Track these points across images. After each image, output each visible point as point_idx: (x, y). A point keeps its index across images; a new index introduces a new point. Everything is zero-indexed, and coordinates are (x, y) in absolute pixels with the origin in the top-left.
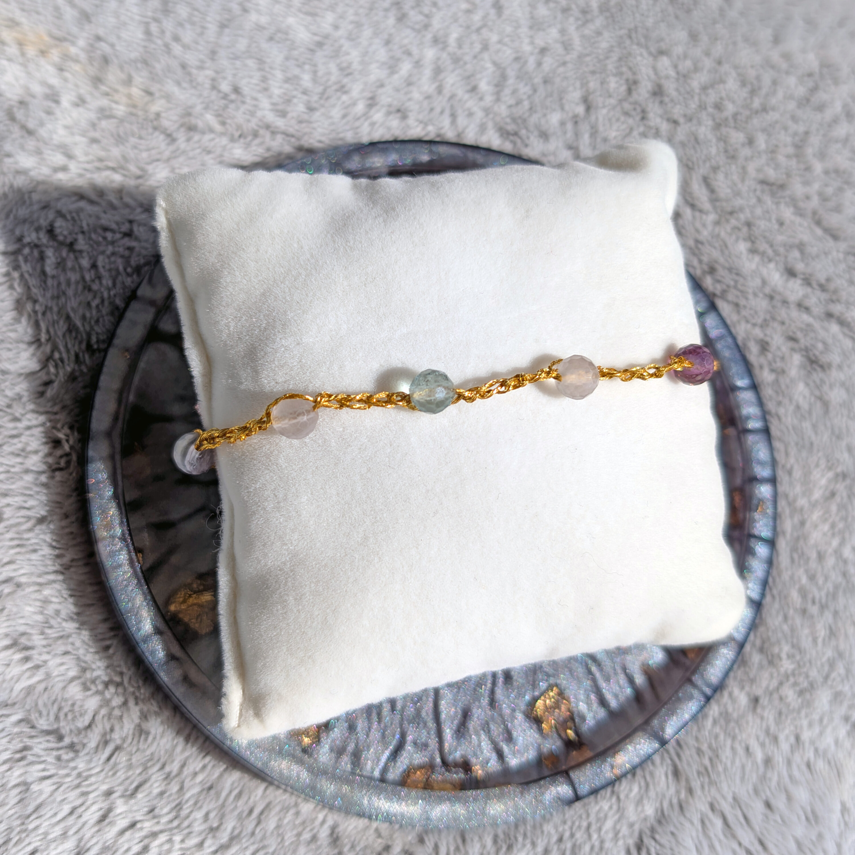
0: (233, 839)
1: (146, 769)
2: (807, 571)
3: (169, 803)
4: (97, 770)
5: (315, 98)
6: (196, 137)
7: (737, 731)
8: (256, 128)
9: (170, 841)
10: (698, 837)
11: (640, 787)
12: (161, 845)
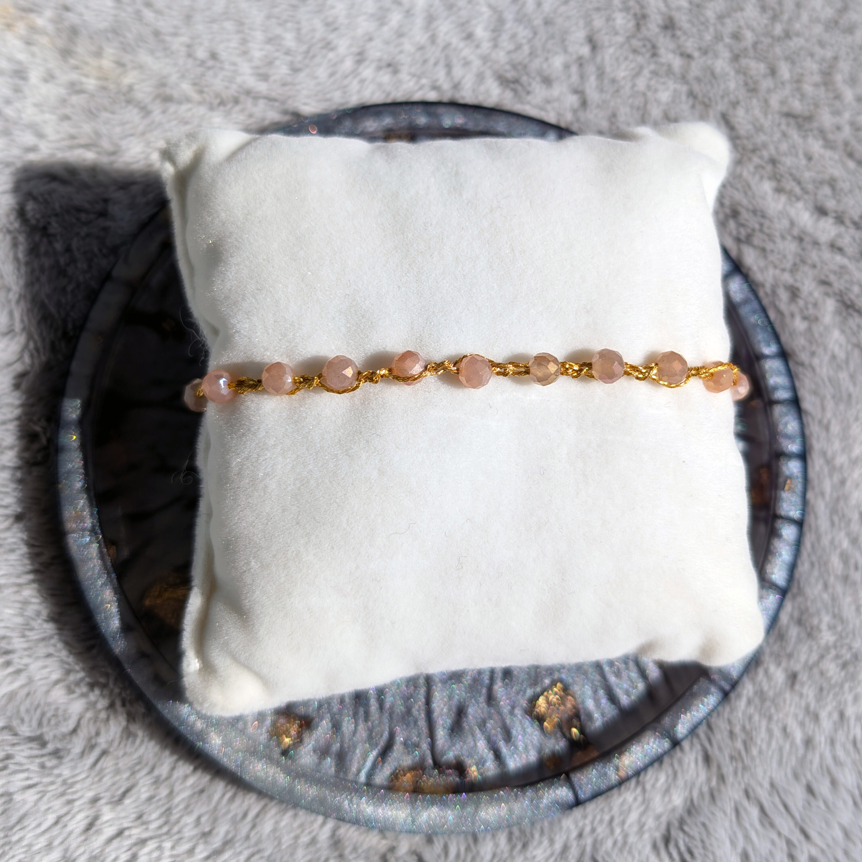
0: (227, 843)
1: (133, 773)
2: (848, 534)
3: (158, 808)
4: (83, 776)
5: (299, 58)
6: (173, 108)
7: (773, 710)
8: (236, 94)
9: (159, 848)
10: (731, 827)
11: (668, 777)
12: (150, 853)
